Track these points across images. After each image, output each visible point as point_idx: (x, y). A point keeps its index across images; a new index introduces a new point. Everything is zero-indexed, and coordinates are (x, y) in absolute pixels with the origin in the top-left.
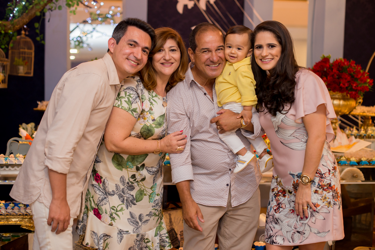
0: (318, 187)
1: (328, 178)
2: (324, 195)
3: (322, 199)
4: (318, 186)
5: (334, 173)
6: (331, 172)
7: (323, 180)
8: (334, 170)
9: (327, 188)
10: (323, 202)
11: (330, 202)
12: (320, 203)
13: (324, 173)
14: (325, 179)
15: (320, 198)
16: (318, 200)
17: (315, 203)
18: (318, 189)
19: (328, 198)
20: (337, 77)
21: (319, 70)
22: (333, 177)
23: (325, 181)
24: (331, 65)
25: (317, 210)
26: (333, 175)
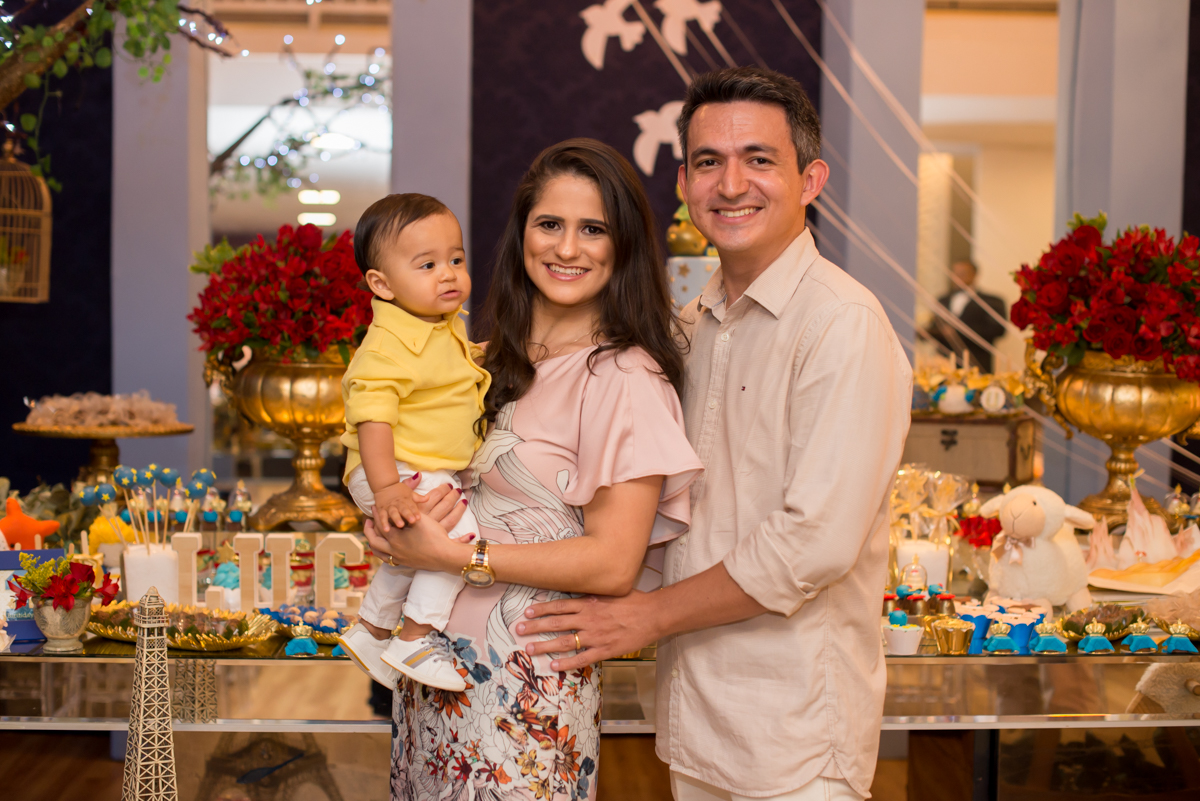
0: (512, 713)
1: (554, 700)
2: (529, 749)
3: (520, 762)
4: (515, 710)
5: (579, 686)
6: (565, 682)
7: (535, 698)
8: (580, 679)
9: (544, 731)
10: (524, 775)
11: (545, 781)
12: (511, 769)
13: (543, 675)
14: (541, 698)
15: (515, 753)
16: (507, 757)
17: (495, 765)
18: (511, 720)
19: (541, 767)
20: (1127, 300)
21: (1059, 273)
22: (571, 698)
23: (539, 705)
24: (1105, 253)
25: (499, 791)
26: (570, 693)
